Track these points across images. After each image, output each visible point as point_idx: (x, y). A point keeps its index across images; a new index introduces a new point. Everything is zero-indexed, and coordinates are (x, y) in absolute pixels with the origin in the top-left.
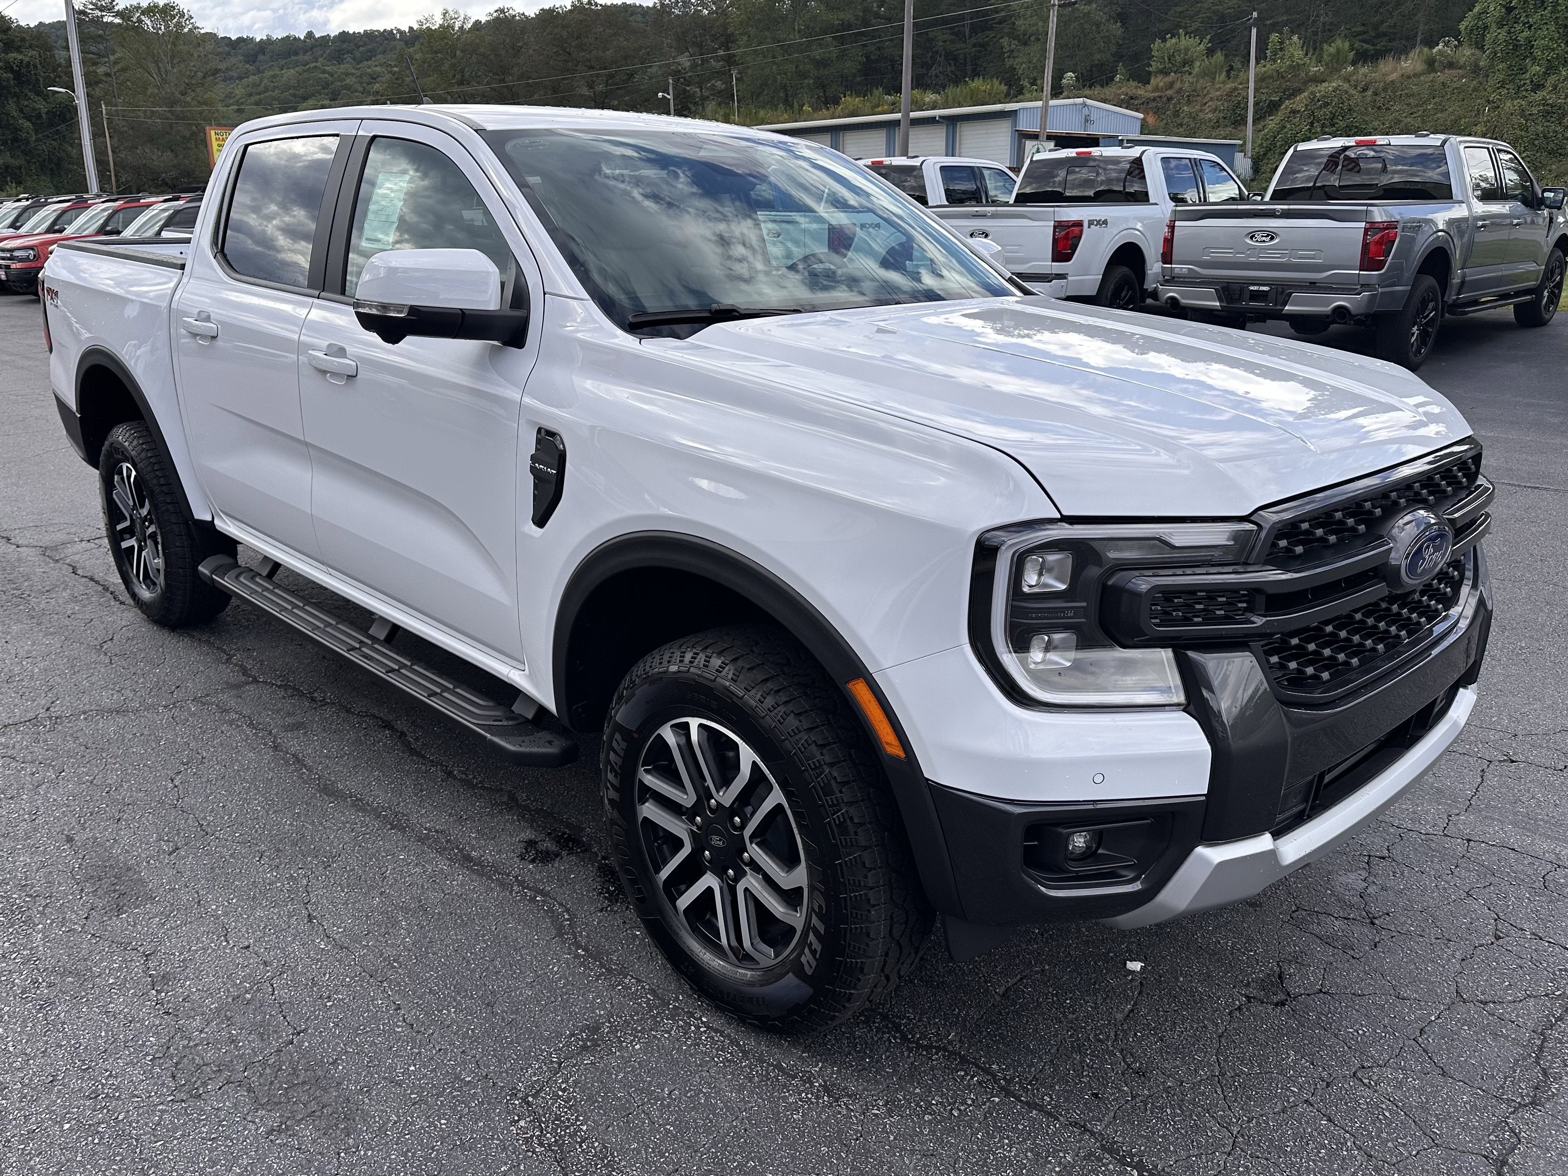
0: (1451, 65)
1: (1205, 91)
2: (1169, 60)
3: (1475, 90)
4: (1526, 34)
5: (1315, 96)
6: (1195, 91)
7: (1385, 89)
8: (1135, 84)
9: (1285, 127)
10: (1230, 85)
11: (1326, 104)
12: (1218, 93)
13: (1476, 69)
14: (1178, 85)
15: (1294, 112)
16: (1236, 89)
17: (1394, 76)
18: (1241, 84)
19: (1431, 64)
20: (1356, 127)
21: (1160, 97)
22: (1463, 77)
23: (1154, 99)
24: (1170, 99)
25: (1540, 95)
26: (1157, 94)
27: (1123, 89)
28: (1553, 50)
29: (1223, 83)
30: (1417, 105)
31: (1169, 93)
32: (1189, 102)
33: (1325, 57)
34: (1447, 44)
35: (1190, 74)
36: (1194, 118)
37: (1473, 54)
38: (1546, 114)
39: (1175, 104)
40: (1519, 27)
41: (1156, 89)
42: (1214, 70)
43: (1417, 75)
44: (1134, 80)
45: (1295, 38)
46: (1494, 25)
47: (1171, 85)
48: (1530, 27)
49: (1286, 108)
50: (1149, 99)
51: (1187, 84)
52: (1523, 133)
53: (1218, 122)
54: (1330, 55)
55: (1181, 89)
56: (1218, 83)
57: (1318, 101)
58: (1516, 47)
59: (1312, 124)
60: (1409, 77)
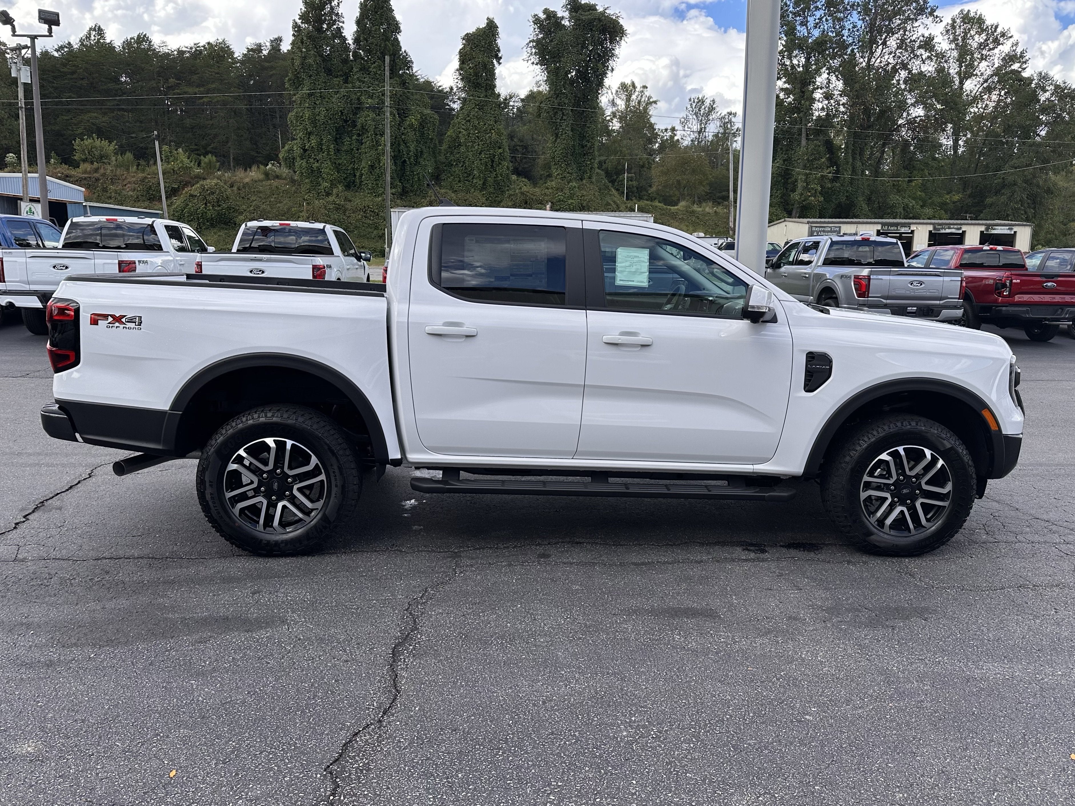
0: (277, 177)
1: (124, 177)
2: (89, 153)
3: (295, 192)
4: (316, 165)
5: (204, 188)
6: (115, 176)
7: (244, 187)
8: (67, 167)
9: (188, 205)
10: (141, 175)
11: (213, 193)
12: (134, 179)
13: (293, 181)
14: (102, 171)
15: (191, 196)
16: (146, 178)
17: (247, 180)
18: (149, 175)
19: (267, 174)
20: (233, 208)
21: (90, 178)
22: (287, 184)
23: (85, 179)
24: (97, 180)
25: (331, 199)
26: (86, 176)
27: (58, 170)
28: (332, 175)
29: (135, 172)
30: (265, 198)
31: (96, 175)
32: (113, 183)
33: (202, 164)
34: (273, 165)
35: (109, 164)
36: (119, 194)
37: (289, 172)
38: (337, 209)
39: (102, 183)
40: (312, 160)
41: (85, 172)
42: (127, 164)
43: (261, 181)
44: (66, 164)
45: (180, 150)
46: (298, 158)
47: (96, 170)
48: (318, 161)
49: (186, 193)
50: (81, 178)
51: (108, 171)
52: (328, 219)
53: (137, 198)
54: (205, 163)
55: (105, 174)
56: (132, 172)
57: (207, 190)
58: (313, 171)
59: (206, 204)
60: (256, 181)
